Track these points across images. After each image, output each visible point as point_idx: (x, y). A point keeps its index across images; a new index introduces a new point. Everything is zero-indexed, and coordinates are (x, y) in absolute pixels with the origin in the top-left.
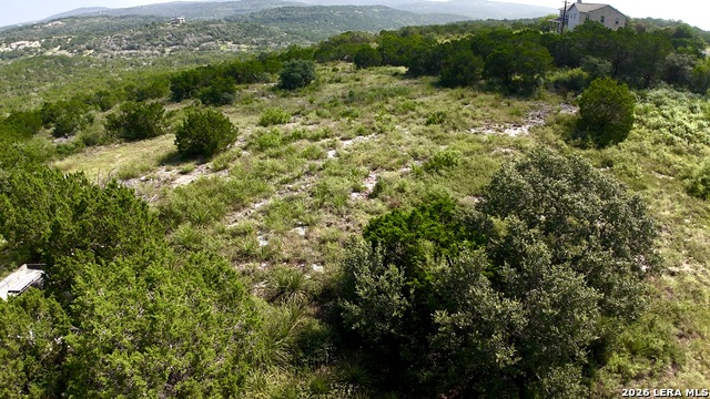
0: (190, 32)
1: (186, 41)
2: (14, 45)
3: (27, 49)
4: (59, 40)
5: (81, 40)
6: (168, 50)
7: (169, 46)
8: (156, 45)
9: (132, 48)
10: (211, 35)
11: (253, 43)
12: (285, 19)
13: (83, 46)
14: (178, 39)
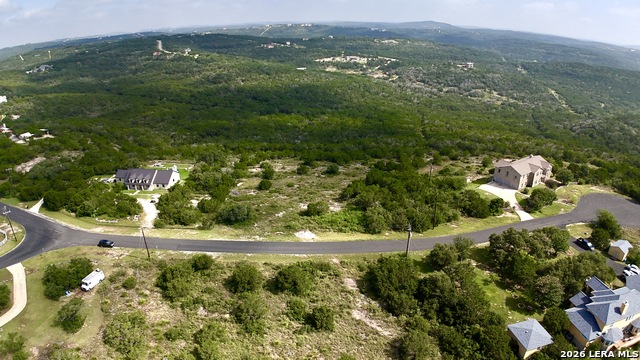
0: (469, 77)
1: (462, 86)
2: (348, 58)
3: (356, 64)
4: (381, 61)
5: (394, 65)
6: (445, 89)
7: (449, 86)
8: (440, 84)
9: (423, 81)
10: (484, 83)
11: (512, 98)
12: (570, 75)
13: (393, 71)
14: (458, 81)
